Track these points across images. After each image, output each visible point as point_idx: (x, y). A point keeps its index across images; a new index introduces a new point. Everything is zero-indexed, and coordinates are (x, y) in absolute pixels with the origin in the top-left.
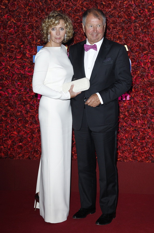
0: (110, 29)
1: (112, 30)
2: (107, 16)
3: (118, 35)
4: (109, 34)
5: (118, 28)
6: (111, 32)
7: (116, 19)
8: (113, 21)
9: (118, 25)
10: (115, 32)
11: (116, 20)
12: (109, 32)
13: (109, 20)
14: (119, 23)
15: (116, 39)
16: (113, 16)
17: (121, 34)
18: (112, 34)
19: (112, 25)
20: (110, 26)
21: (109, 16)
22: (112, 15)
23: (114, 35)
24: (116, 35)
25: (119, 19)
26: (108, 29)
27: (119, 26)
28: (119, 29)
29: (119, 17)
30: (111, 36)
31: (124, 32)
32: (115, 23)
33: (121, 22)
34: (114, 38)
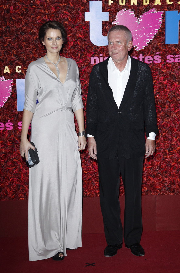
0: (23, 47)
1: (25, 49)
2: (18, 33)
3: (32, 54)
4: (21, 54)
5: (32, 46)
6: (24, 51)
7: (28, 36)
8: (25, 39)
9: (32, 43)
10: (28, 51)
11: (29, 38)
12: (21, 52)
13: (20, 37)
14: (32, 41)
15: (30, 58)
16: (25, 33)
17: (35, 53)
18: (25, 53)
19: (24, 43)
20: (23, 44)
21: (20, 33)
22: (23, 32)
23: (27, 55)
24: (29, 54)
25: (32, 36)
26: (20, 47)
27: (33, 45)
28: (33, 48)
29: (32, 34)
30: (24, 56)
31: (38, 51)
32: (28, 41)
33: (35, 40)
34: (27, 58)
